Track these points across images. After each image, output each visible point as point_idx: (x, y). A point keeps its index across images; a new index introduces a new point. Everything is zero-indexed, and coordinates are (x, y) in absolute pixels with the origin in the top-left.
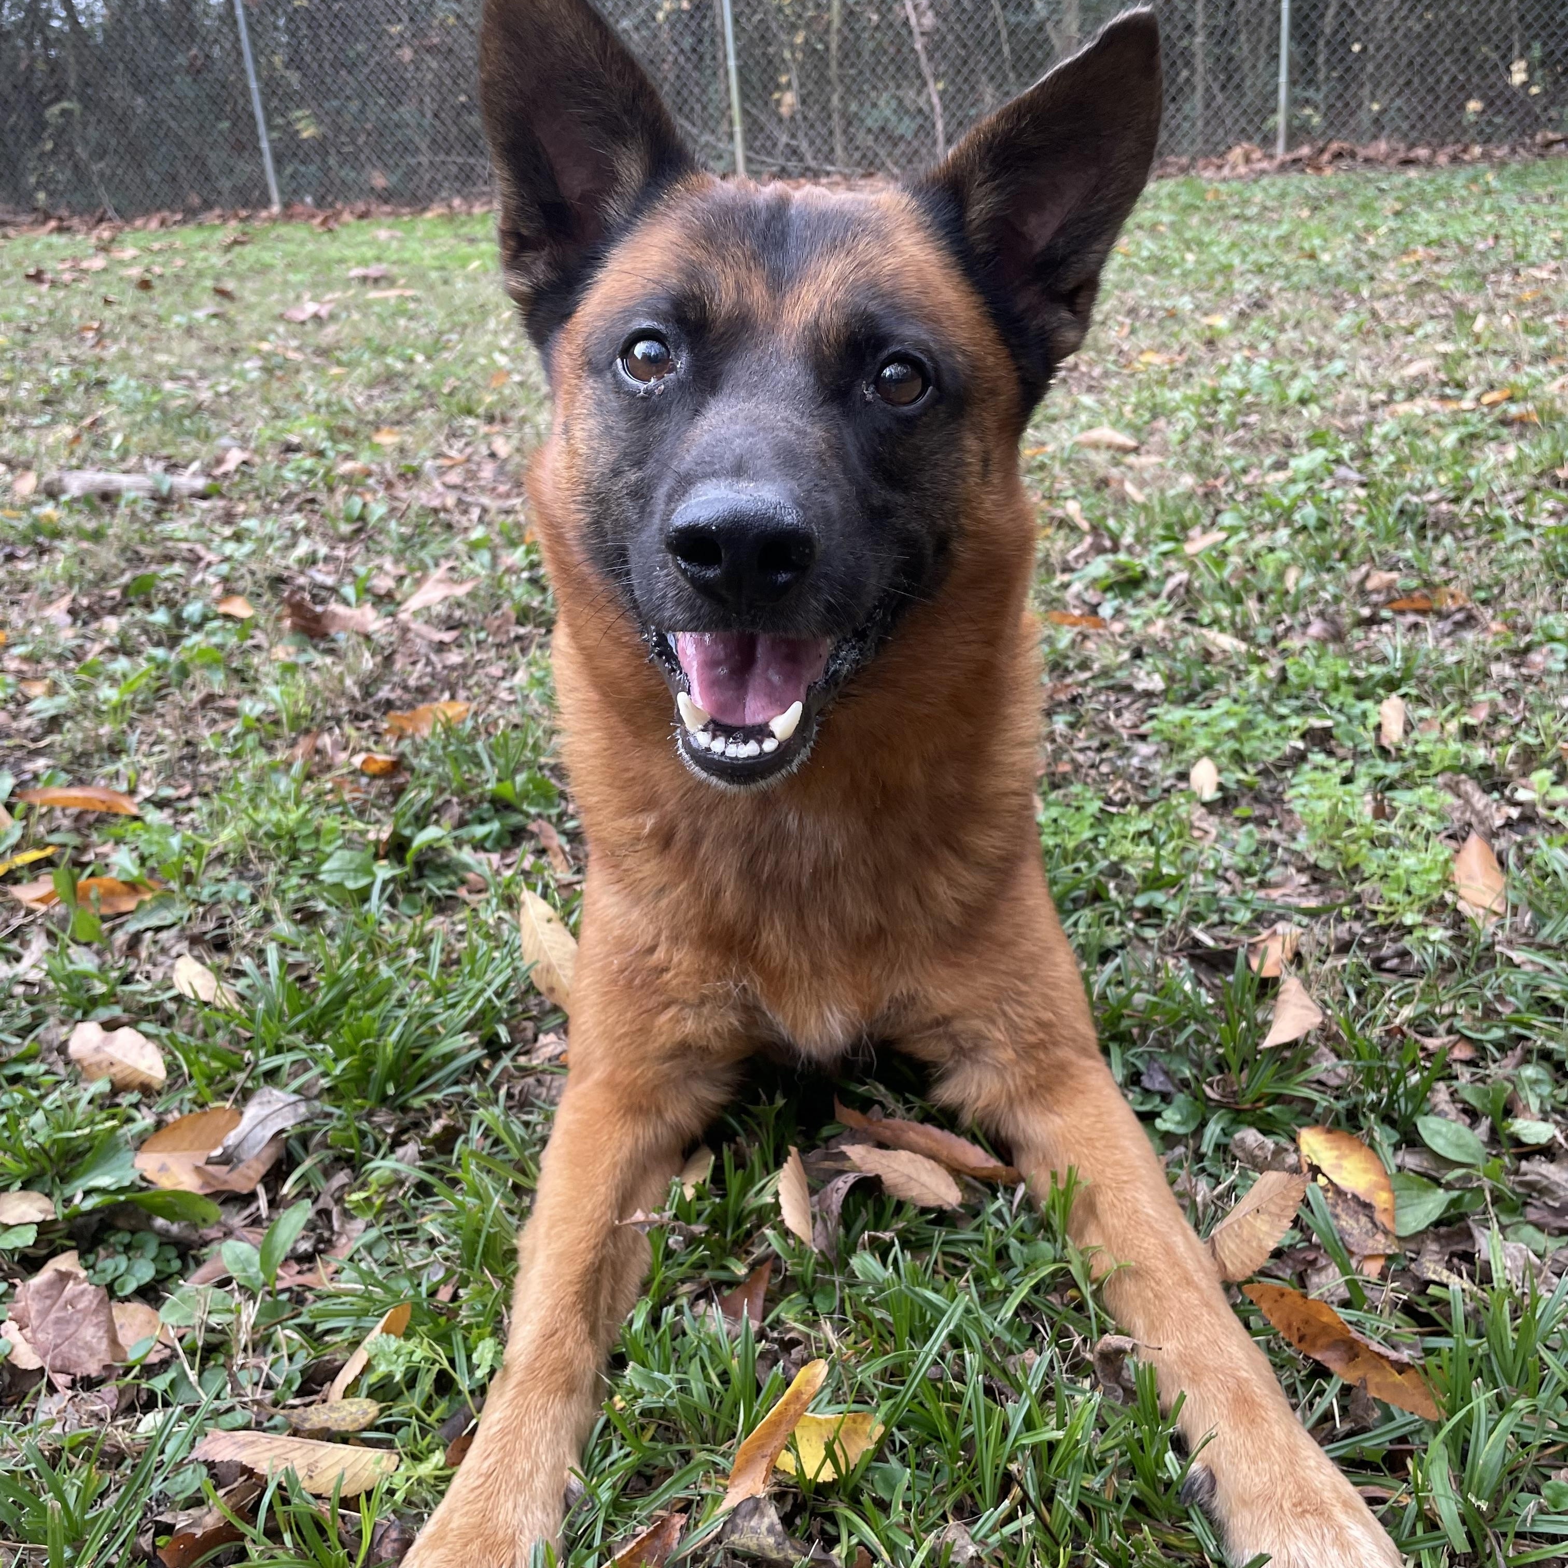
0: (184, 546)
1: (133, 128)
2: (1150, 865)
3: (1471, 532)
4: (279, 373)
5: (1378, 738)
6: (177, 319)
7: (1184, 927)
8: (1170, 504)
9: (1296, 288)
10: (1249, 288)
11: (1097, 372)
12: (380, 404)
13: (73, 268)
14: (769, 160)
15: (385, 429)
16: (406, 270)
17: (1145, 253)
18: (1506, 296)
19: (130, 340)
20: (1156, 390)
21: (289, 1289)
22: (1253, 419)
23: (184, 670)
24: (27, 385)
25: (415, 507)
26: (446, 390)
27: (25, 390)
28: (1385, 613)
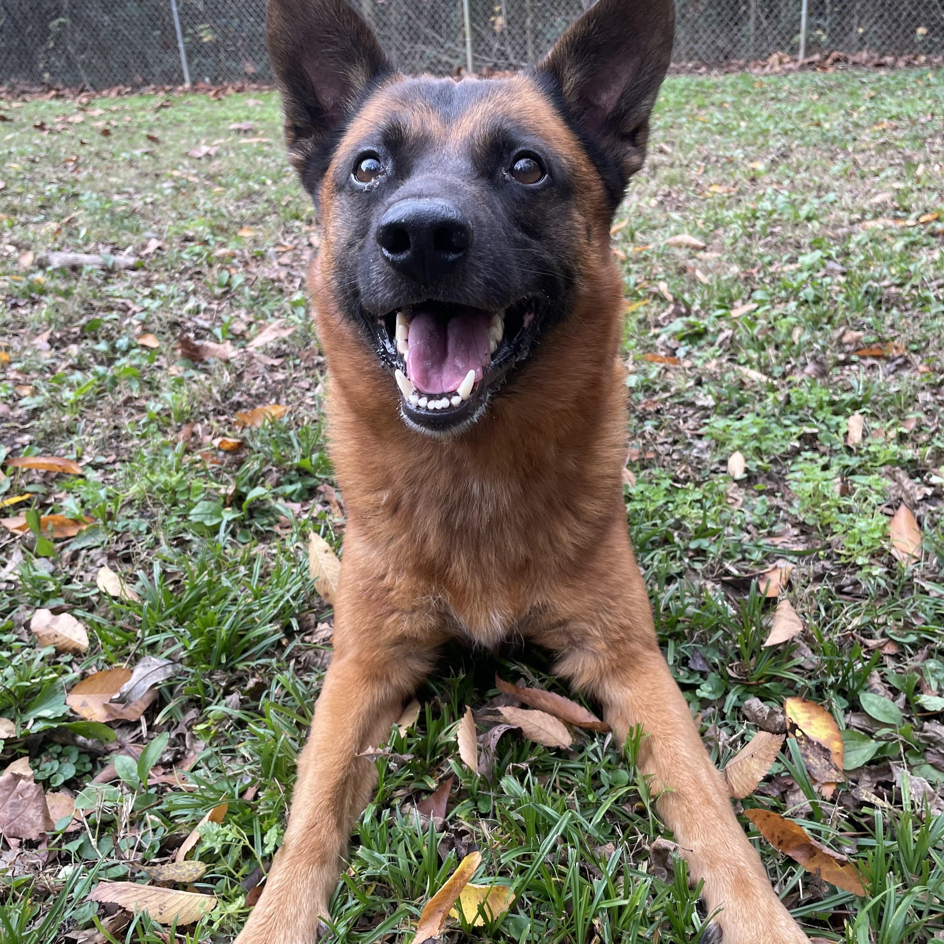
0: (120, 300)
1: (102, 34)
2: (700, 522)
3: (909, 305)
4: (184, 191)
5: (846, 441)
6: (124, 155)
7: (720, 562)
8: (724, 285)
9: (808, 145)
10: (779, 144)
11: (682, 197)
12: (244, 211)
13: (65, 122)
14: (487, 59)
15: (246, 227)
16: (264, 125)
17: (715, 121)
18: (938, 152)
19: (95, 168)
20: (718, 210)
21: (156, 785)
22: (777, 229)
23: (114, 381)
24: (30, 196)
25: (261, 279)
26: (284, 203)
27: (29, 200)
28: (854, 358)
